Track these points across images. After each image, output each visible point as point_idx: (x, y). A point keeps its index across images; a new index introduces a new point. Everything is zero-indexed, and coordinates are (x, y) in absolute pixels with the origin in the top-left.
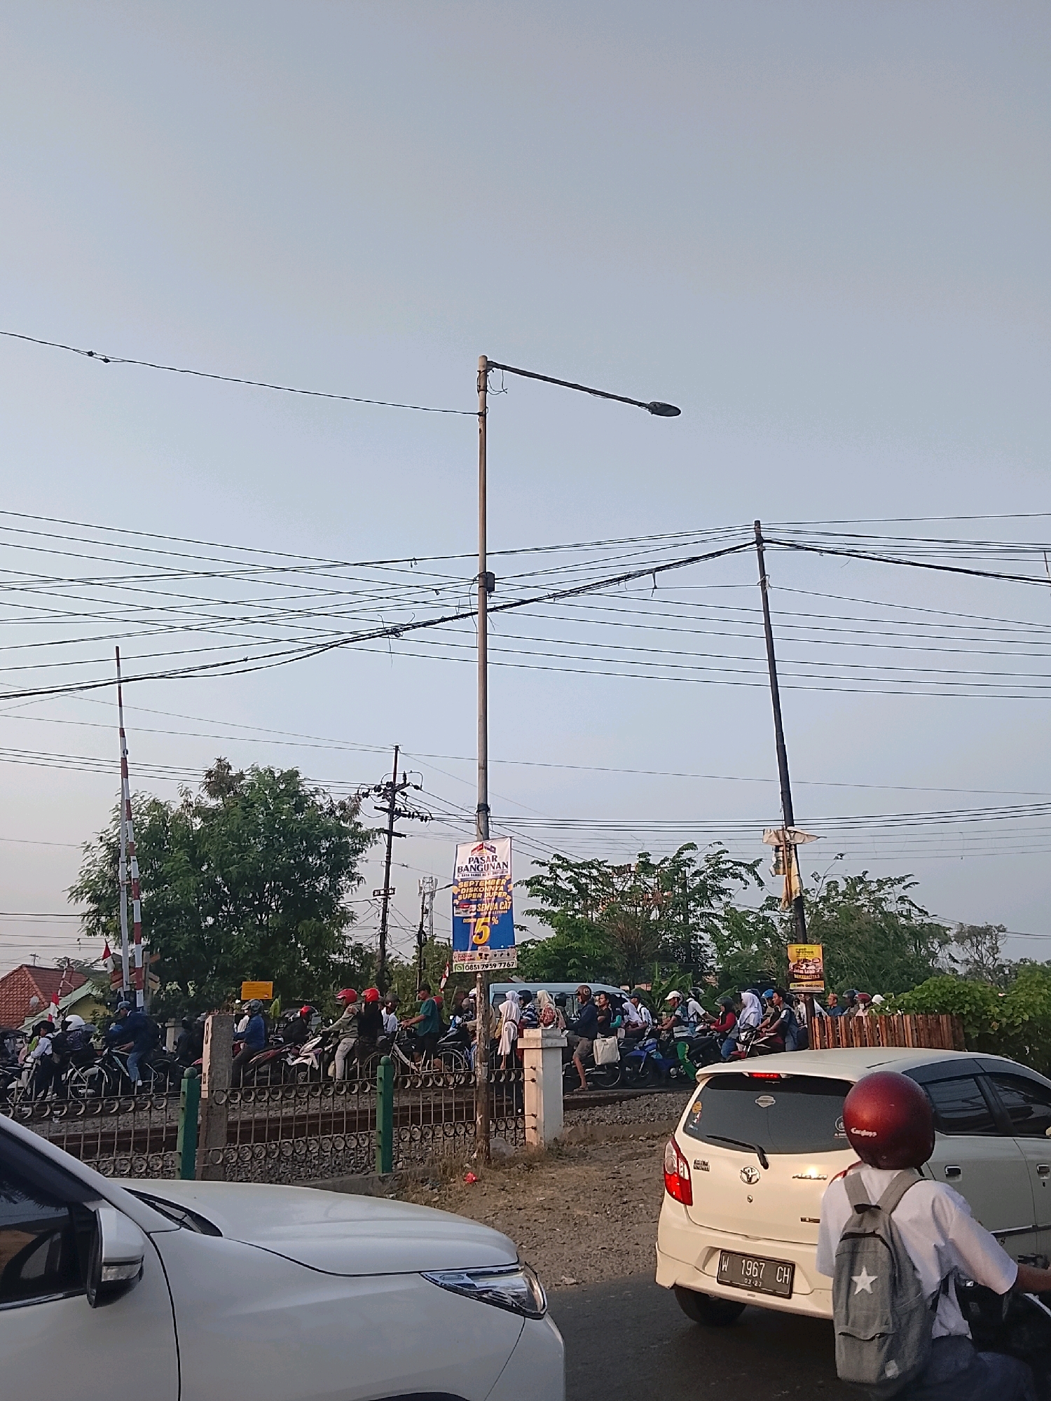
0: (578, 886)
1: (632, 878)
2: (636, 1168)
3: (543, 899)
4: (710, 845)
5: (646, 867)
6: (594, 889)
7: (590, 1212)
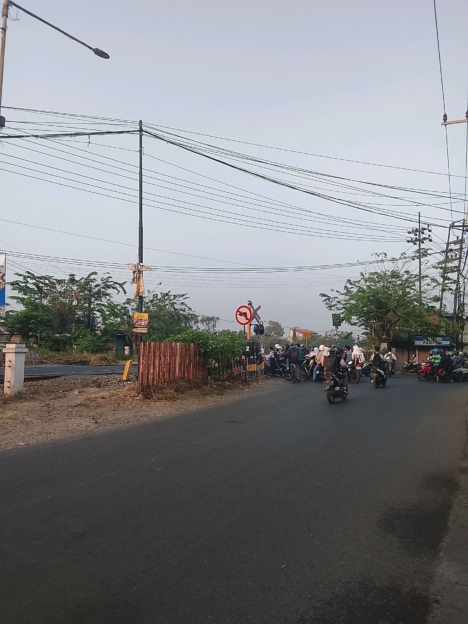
0: (38, 287)
1: (66, 286)
2: (57, 402)
3: (19, 292)
4: (104, 274)
5: (72, 280)
6: (46, 289)
7: (34, 419)
